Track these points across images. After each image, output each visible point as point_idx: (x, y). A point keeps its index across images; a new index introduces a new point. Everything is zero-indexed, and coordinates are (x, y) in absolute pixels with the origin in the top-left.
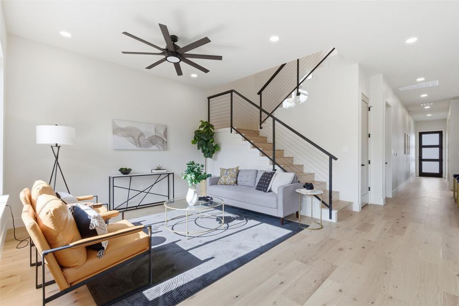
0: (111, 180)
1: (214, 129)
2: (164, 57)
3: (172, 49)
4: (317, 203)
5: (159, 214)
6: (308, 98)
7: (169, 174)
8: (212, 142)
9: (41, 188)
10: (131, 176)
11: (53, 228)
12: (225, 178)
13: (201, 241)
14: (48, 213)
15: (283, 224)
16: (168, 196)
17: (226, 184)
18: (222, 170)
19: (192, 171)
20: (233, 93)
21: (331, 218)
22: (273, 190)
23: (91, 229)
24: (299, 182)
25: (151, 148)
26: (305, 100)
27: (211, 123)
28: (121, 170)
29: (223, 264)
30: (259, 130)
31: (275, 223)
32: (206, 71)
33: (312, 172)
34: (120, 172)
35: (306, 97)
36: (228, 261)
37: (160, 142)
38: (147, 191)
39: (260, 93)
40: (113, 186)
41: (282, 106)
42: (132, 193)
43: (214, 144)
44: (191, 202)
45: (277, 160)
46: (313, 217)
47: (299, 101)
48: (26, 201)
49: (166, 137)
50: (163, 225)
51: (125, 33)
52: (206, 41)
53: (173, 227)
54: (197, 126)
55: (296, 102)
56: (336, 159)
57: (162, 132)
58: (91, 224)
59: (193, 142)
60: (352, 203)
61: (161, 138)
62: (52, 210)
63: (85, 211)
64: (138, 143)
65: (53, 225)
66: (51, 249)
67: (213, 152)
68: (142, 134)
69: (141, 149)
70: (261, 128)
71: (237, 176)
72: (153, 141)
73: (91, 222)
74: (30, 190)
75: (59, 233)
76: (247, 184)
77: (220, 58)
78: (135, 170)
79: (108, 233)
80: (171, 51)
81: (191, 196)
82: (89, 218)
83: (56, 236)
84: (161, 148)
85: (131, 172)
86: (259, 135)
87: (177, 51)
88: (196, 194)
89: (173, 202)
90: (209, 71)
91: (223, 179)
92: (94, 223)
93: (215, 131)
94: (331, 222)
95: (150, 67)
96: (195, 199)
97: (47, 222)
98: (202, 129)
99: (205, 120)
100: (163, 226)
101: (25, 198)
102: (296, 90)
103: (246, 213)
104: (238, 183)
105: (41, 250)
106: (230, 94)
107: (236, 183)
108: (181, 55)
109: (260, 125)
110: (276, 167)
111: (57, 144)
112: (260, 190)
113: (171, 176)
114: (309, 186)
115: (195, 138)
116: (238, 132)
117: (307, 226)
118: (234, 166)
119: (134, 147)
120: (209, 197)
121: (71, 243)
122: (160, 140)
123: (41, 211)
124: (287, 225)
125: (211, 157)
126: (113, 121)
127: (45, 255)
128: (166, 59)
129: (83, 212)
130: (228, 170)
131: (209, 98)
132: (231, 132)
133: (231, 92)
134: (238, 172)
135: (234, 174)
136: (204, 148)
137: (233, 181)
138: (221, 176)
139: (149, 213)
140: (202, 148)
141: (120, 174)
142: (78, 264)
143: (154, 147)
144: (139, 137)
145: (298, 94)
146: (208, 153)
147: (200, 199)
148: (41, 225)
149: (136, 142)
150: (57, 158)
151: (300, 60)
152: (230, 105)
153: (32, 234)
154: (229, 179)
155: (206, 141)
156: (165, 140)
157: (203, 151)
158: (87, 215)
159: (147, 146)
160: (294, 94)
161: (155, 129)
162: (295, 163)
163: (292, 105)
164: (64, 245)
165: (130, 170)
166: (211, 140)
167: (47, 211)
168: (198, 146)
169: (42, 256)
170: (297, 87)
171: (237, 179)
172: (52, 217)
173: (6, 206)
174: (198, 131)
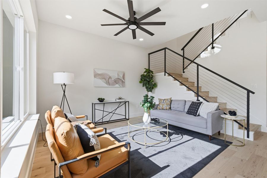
0: (93, 105)
1: (153, 74)
2: (127, 26)
3: (132, 20)
4: (236, 125)
5: (122, 127)
6: (221, 50)
7: (125, 102)
8: (152, 82)
9: (57, 111)
10: (104, 103)
11: (66, 146)
12: (163, 105)
13: (155, 150)
14: (62, 135)
15: (211, 140)
16: (125, 116)
17: (163, 109)
18: (160, 100)
19: (147, 101)
20: (166, 49)
21: (248, 137)
22: (200, 114)
23: (91, 145)
24: (220, 109)
25: (115, 86)
26: (218, 51)
27: (151, 69)
28: (99, 99)
29: (179, 173)
30: (182, 73)
31: (205, 139)
32: (152, 34)
33: (225, 102)
34: (98, 101)
35: (220, 49)
36: (182, 170)
37: (121, 82)
38: (113, 112)
39: (183, 49)
40: (95, 109)
41: (200, 57)
42: (105, 113)
43: (153, 83)
44: (147, 122)
45: (200, 94)
46: (234, 136)
47: (214, 53)
48: (48, 120)
49: (124, 79)
50: (126, 135)
51: (105, 10)
52: (158, 10)
53: (133, 137)
54: (142, 71)
55: (211, 53)
56: (253, 93)
57: (122, 76)
58: (90, 142)
59: (140, 82)
60: (261, 126)
61: (120, 79)
62: (65, 132)
63: (85, 130)
64: (108, 83)
65: (66, 143)
66: (65, 161)
67: (153, 88)
68: (110, 78)
69: (110, 86)
70: (184, 72)
71: (171, 104)
72: (117, 81)
73: (91, 140)
74: (51, 112)
75: (70, 149)
76: (178, 109)
77: (164, 24)
78: (107, 99)
79: (102, 148)
80: (132, 21)
81: (146, 118)
82: (89, 137)
83: (68, 152)
84: (121, 86)
85: (105, 100)
86: (182, 77)
87: (136, 21)
88: (150, 117)
89: (129, 119)
90: (154, 34)
91: (161, 106)
92: (93, 141)
93: (154, 75)
94: (249, 140)
95: (116, 35)
96: (149, 120)
97: (62, 141)
98: (145, 74)
99: (147, 68)
100: (126, 137)
101: (48, 118)
102: (211, 45)
103: (179, 130)
104: (172, 108)
105: (58, 162)
106: (164, 50)
107: (170, 108)
108: (138, 24)
109: (183, 70)
110: (200, 98)
111: (64, 84)
112: (190, 114)
113: (127, 103)
114: (233, 113)
115: (141, 80)
116: (169, 75)
117: (231, 143)
118: (168, 97)
119: (106, 85)
120: (157, 119)
121: (78, 156)
122: (120, 81)
123: (57, 129)
124: (214, 141)
125: (151, 91)
126: (94, 70)
127: (61, 167)
128: (128, 27)
129: (83, 130)
130: (164, 100)
131: (149, 54)
132: (165, 75)
133: (165, 49)
134: (171, 101)
135: (169, 103)
136: (147, 86)
137: (168, 108)
138: (160, 104)
139: (116, 127)
140: (146, 85)
141: (98, 102)
142: (83, 172)
143: (117, 85)
144: (109, 79)
145: (213, 48)
146: (149, 89)
147: (152, 120)
148: (58, 142)
149: (107, 82)
150: (64, 92)
151: (214, 25)
152: (164, 58)
153: (52, 150)
154: (165, 106)
155: (148, 81)
156: (123, 80)
157: (147, 88)
158: (87, 134)
159: (113, 85)
160: (210, 48)
161: (118, 74)
162: (210, 95)
163: (209, 55)
164: (73, 158)
165: (104, 99)
166: (152, 81)
167: (62, 133)
168: (143, 84)
169: (59, 167)
170: (212, 43)
171: (170, 106)
172: (65, 138)
173: (38, 120)
174: (143, 75)
